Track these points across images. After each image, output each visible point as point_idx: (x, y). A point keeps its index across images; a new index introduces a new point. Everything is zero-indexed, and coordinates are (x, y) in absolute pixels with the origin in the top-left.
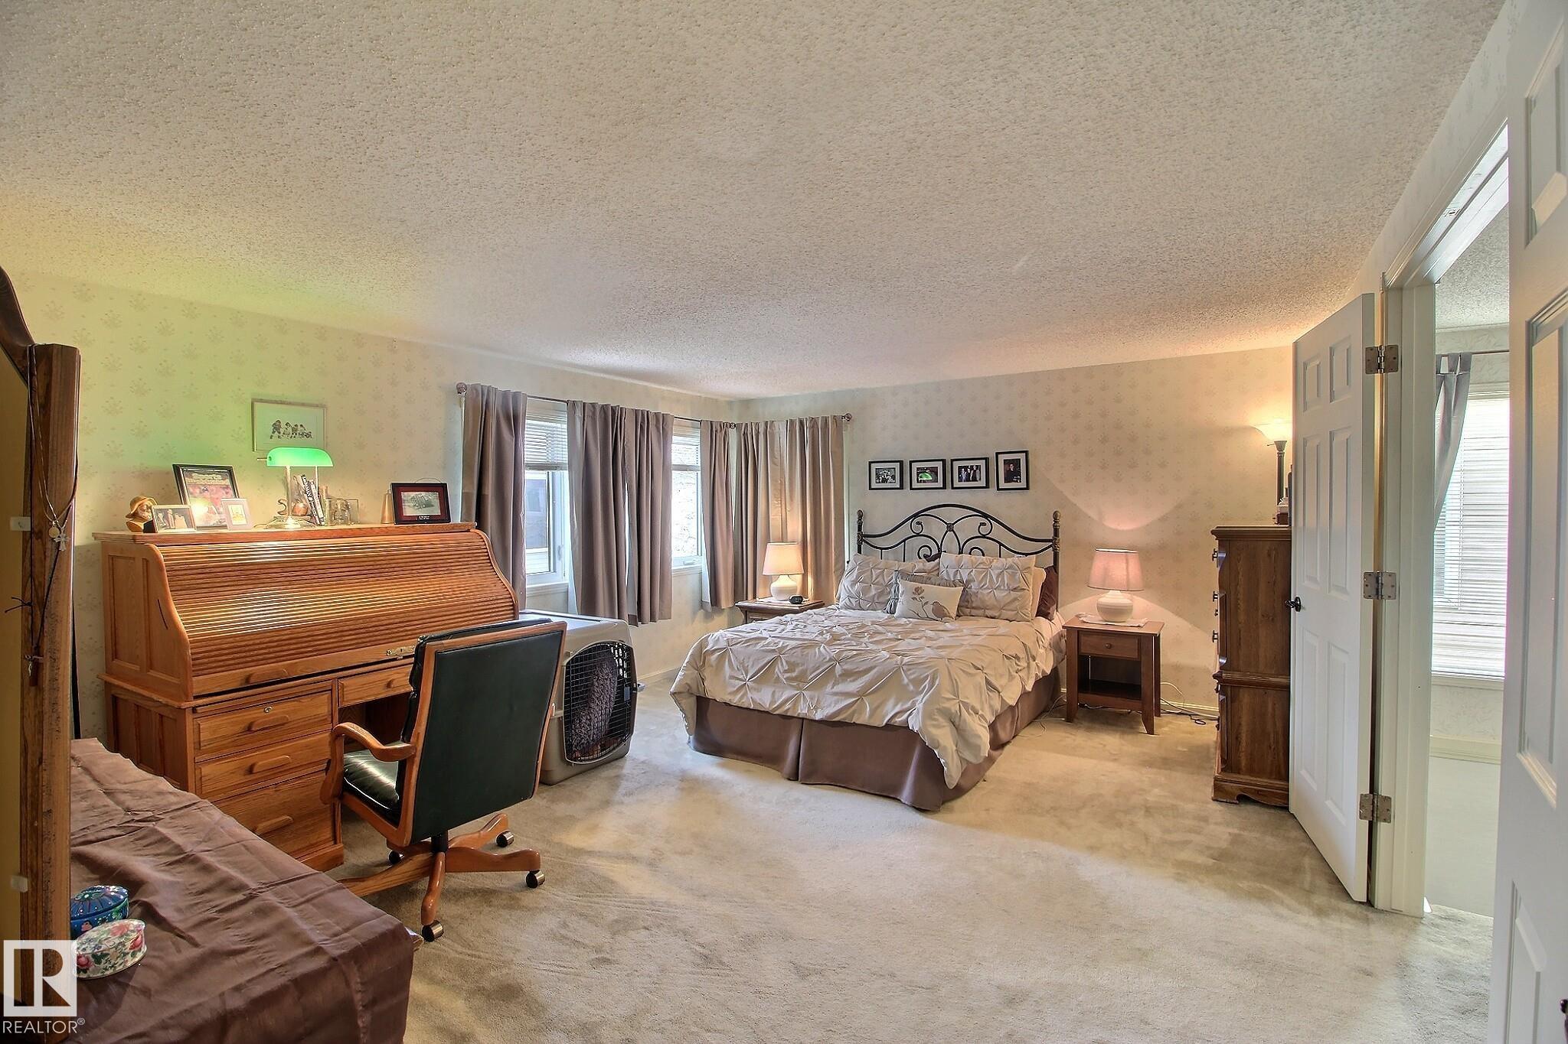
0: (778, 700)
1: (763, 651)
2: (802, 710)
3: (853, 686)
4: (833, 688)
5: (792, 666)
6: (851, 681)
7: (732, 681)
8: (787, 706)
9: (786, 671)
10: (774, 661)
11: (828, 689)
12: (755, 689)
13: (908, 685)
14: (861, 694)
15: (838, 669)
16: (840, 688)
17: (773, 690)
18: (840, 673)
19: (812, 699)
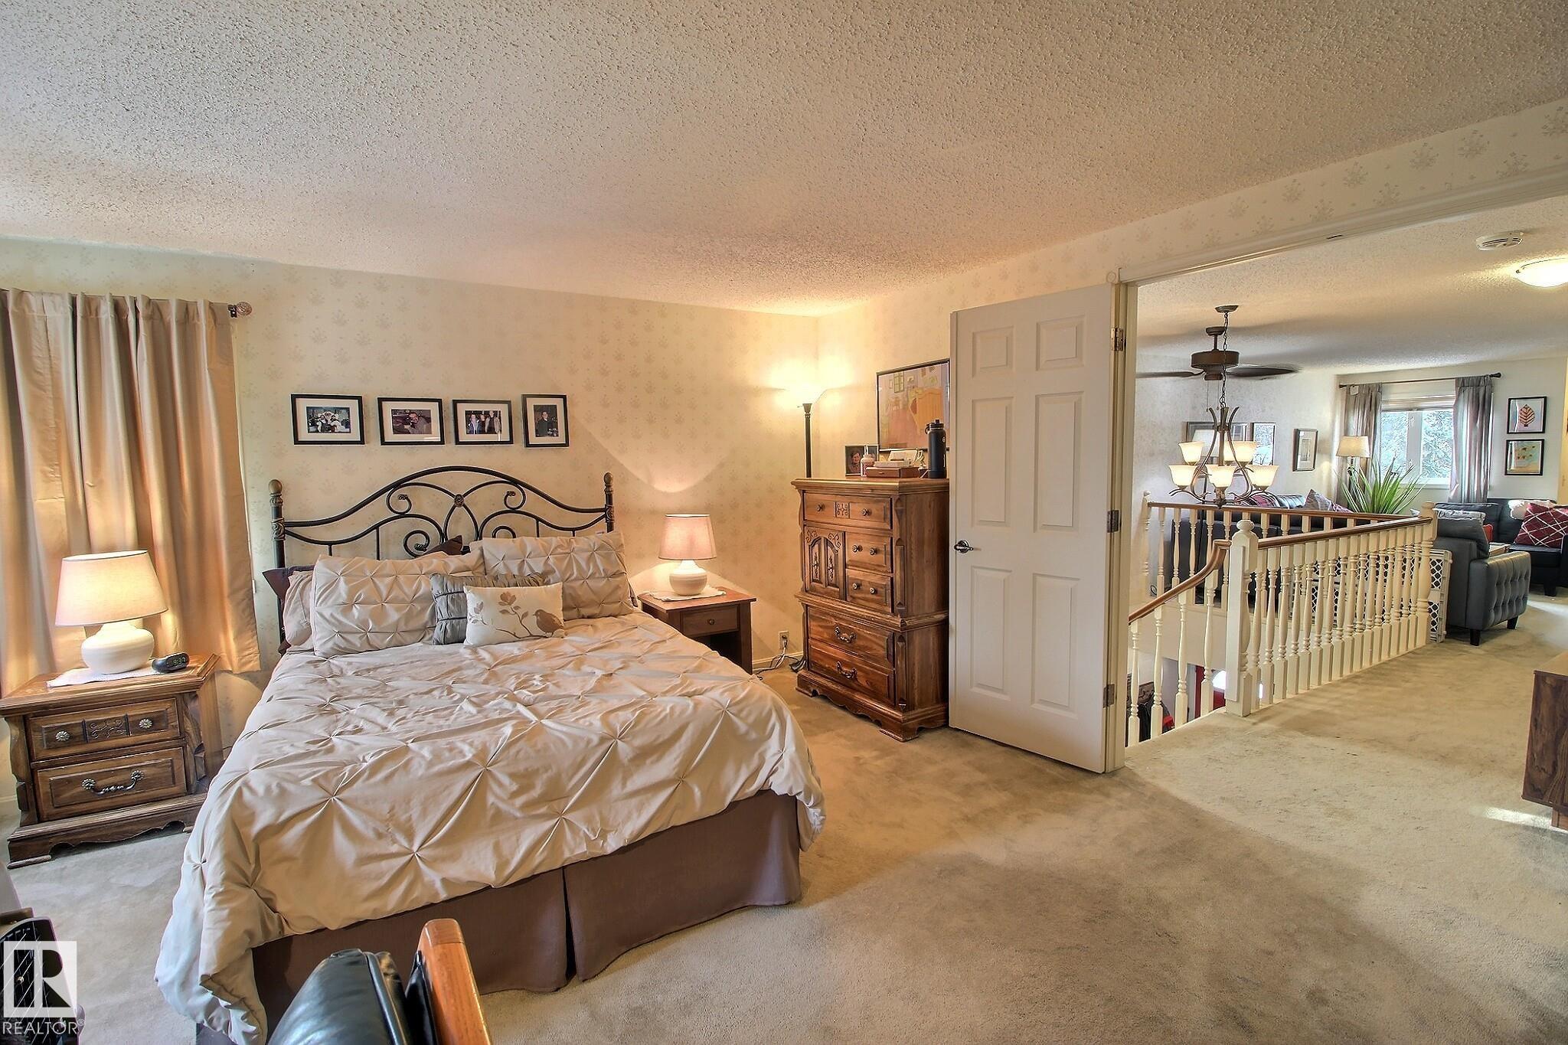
0: (513, 855)
1: (441, 774)
2: (575, 849)
3: (665, 767)
4: (624, 785)
5: (524, 780)
6: (652, 763)
7: (373, 867)
8: (538, 857)
9: (514, 795)
10: (481, 785)
11: (616, 790)
12: (443, 859)
13: (747, 733)
14: (680, 779)
15: (624, 750)
16: (639, 780)
17: (493, 841)
18: (631, 755)
19: (589, 821)
